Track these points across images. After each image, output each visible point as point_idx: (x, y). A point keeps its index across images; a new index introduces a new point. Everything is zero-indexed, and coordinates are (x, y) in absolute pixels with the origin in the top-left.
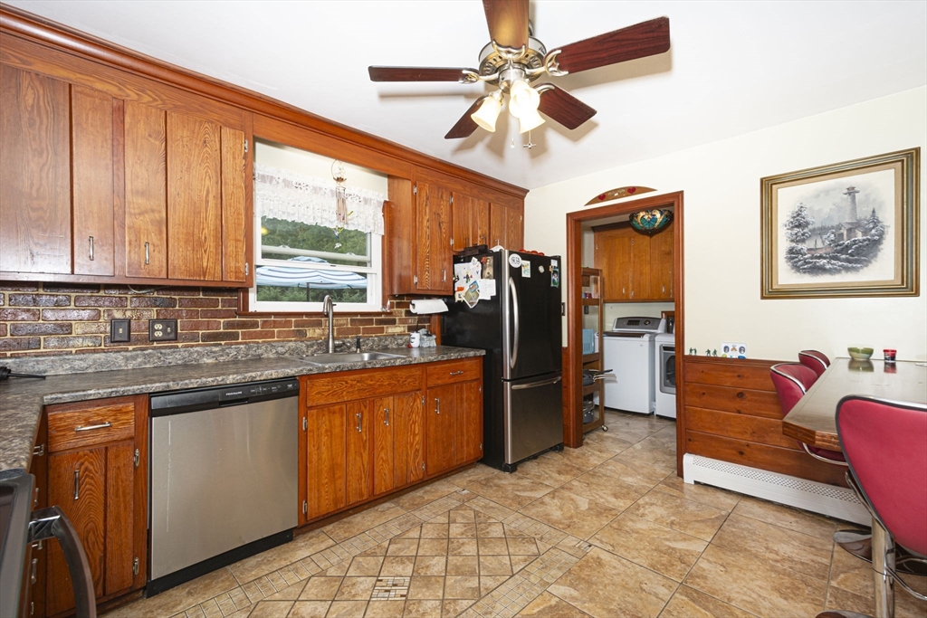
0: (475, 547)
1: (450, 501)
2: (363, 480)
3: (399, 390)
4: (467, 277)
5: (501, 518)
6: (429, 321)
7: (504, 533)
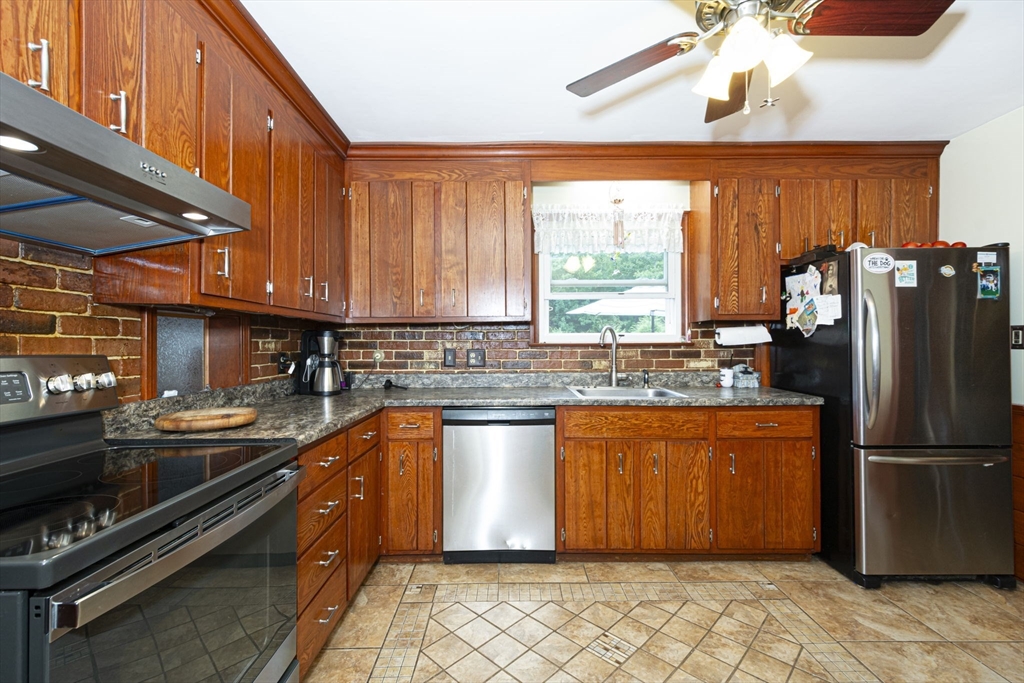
0: (739, 657)
1: (742, 590)
2: (627, 527)
3: (674, 436)
4: (802, 294)
5: (804, 640)
6: (753, 354)
7: (796, 660)
